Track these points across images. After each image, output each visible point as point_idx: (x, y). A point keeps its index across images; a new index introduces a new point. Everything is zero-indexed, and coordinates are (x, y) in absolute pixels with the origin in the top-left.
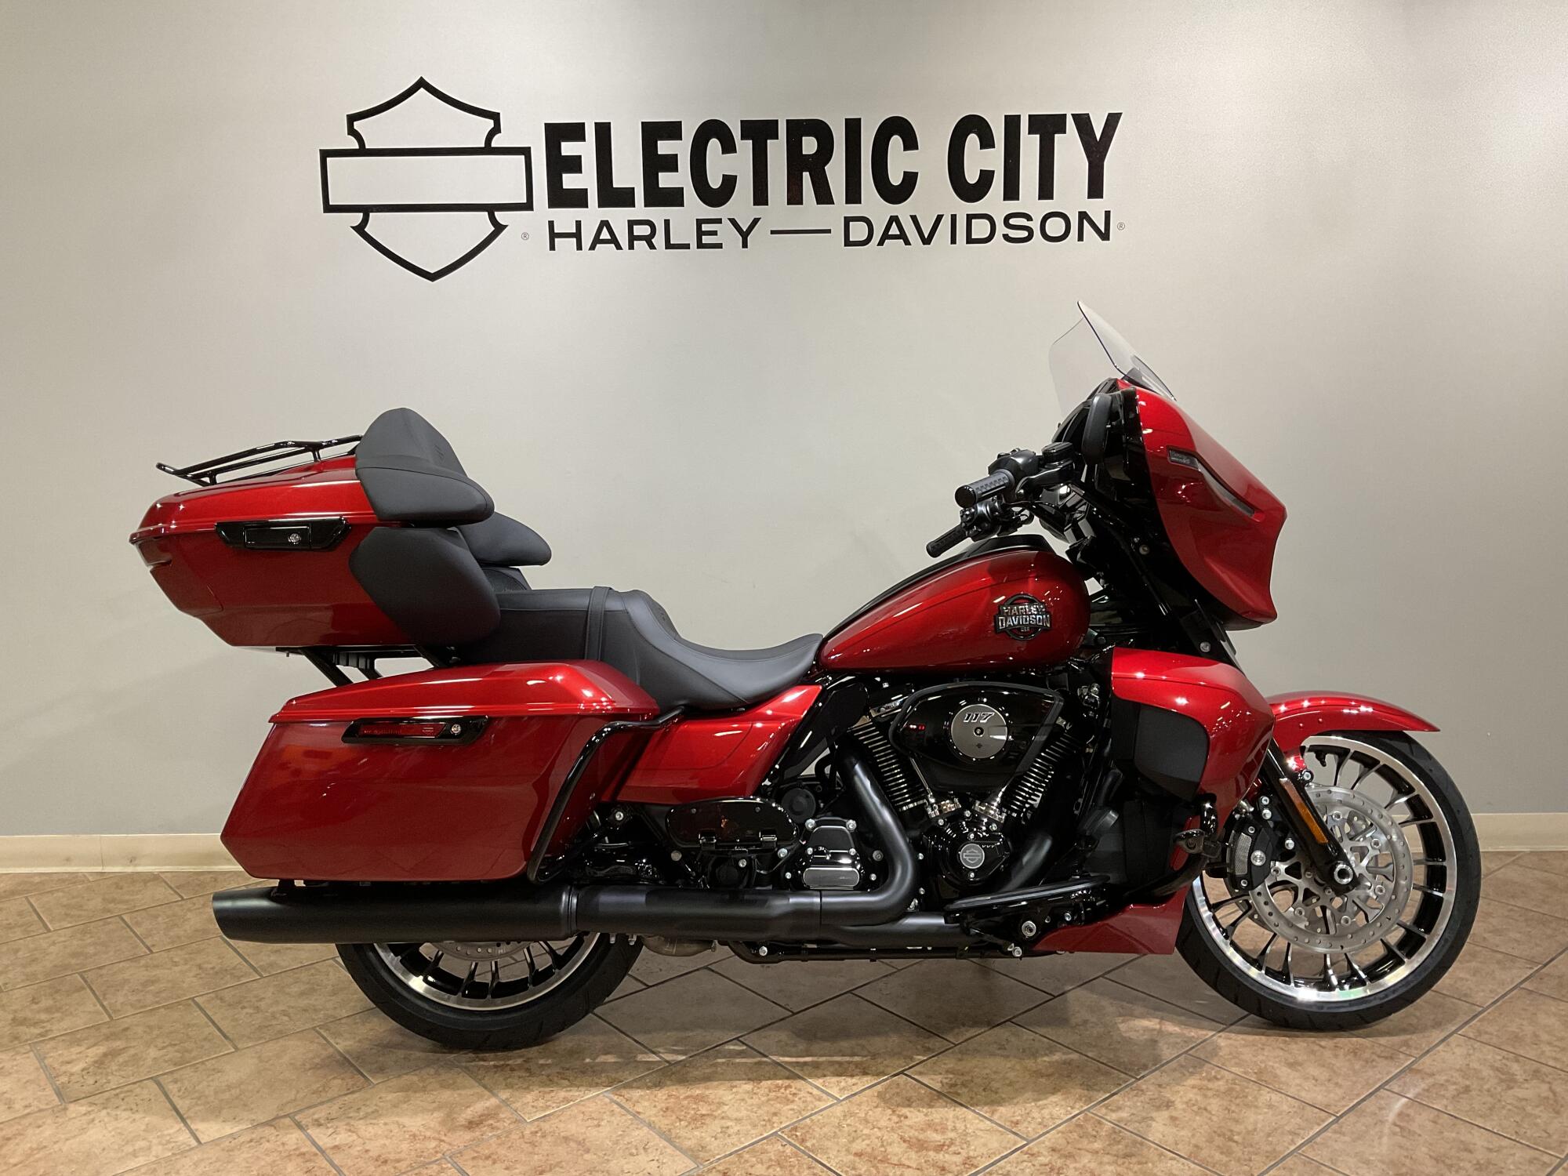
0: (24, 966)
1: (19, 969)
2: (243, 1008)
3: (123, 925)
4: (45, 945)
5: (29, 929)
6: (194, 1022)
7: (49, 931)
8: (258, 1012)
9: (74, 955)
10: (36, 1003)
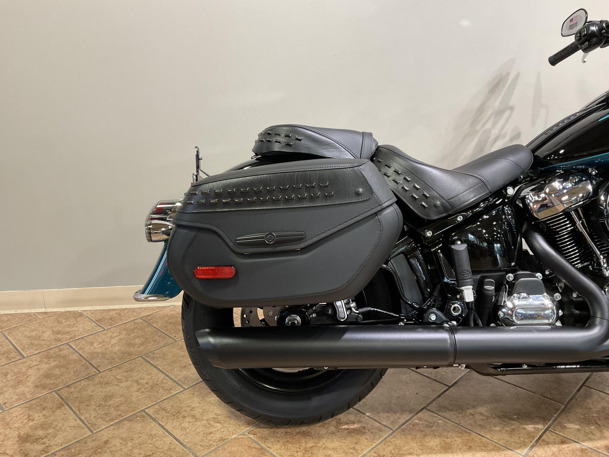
0: (14, 387)
1: (11, 389)
2: (185, 417)
3: (73, 350)
4: (24, 369)
5: (9, 356)
6: (154, 432)
7: (24, 357)
8: (197, 420)
9: (47, 376)
10: (33, 420)
